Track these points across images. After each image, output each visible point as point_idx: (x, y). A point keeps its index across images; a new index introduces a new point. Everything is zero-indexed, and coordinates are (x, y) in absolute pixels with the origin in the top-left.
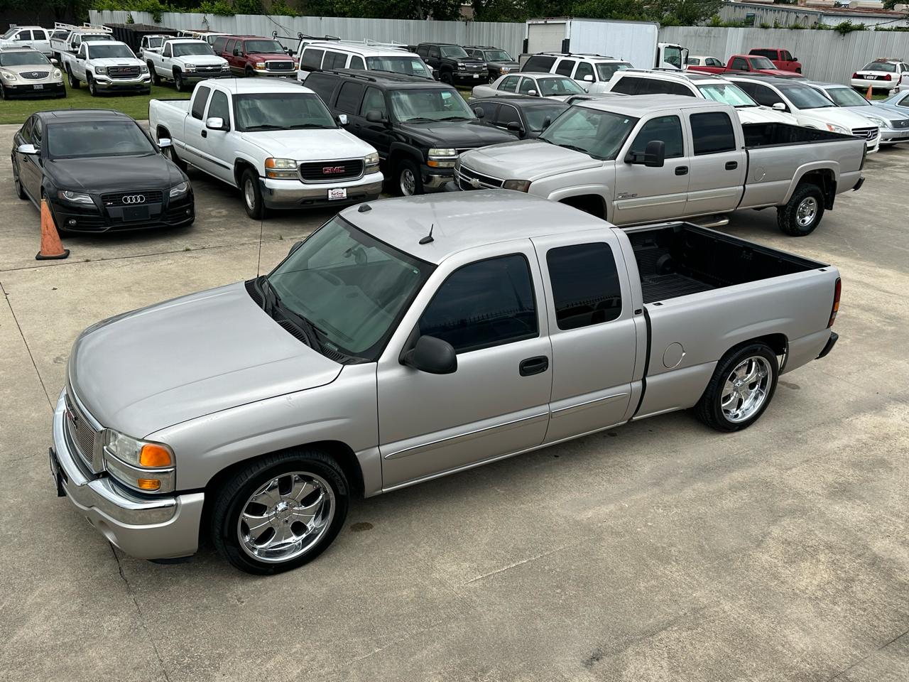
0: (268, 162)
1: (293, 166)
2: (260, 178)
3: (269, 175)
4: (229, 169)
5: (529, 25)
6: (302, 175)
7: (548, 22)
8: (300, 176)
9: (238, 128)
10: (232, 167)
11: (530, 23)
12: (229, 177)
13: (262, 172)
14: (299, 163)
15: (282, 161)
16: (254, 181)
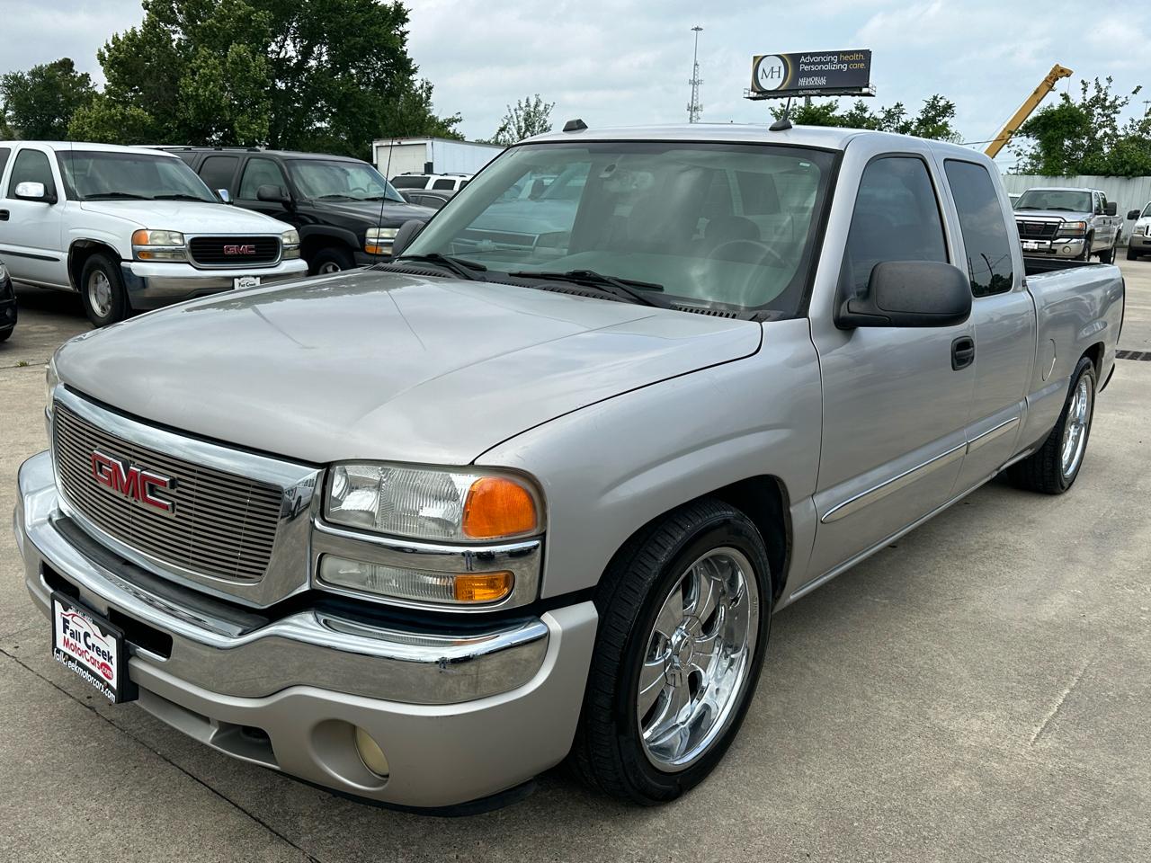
0: (137, 237)
1: (178, 241)
2: (123, 264)
3: (139, 256)
4: (57, 260)
5: (377, 147)
6: (193, 256)
7: (403, 143)
8: (189, 257)
9: (71, 196)
10: (64, 256)
11: (378, 144)
12: (59, 273)
13: (126, 253)
14: (187, 239)
15: (161, 234)
16: (111, 271)
